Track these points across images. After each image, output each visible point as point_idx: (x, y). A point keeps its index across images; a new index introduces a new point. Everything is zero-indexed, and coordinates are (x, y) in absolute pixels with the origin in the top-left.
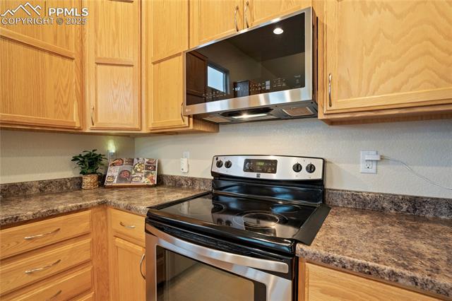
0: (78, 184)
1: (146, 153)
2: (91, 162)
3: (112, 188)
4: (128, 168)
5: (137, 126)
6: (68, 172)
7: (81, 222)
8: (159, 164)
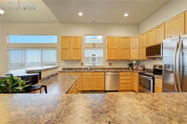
0: (129, 69)
1: (142, 64)
2: (131, 65)
3: (134, 70)
4: (137, 66)
5: (139, 59)
6: (127, 66)
7: (130, 74)
8: (144, 66)
